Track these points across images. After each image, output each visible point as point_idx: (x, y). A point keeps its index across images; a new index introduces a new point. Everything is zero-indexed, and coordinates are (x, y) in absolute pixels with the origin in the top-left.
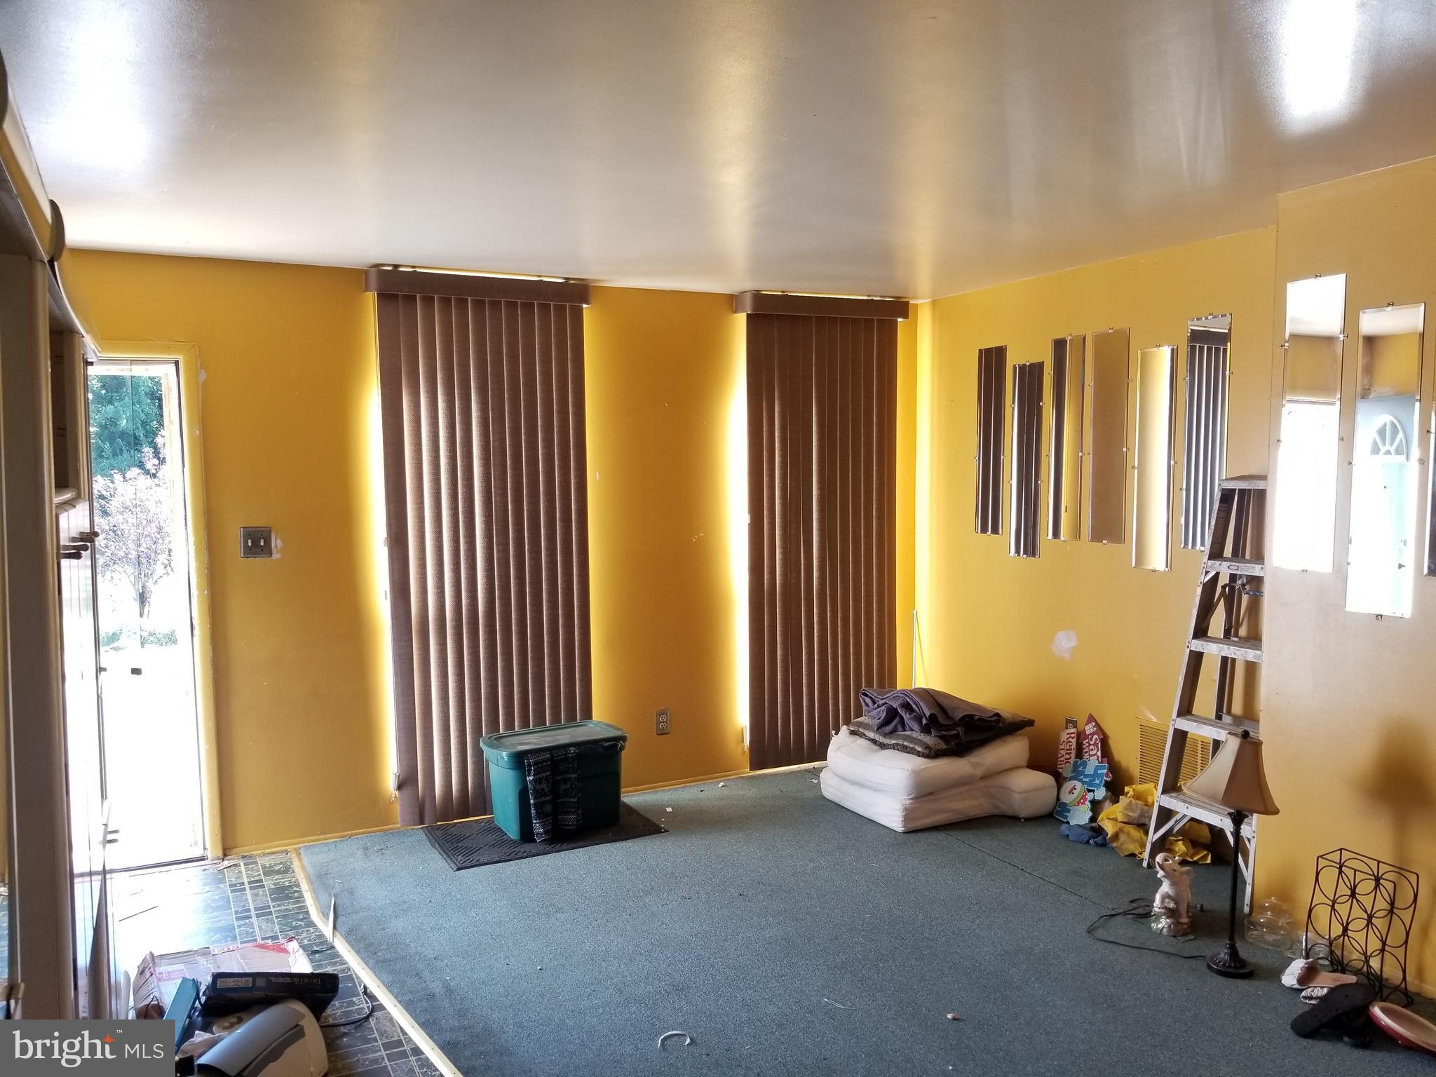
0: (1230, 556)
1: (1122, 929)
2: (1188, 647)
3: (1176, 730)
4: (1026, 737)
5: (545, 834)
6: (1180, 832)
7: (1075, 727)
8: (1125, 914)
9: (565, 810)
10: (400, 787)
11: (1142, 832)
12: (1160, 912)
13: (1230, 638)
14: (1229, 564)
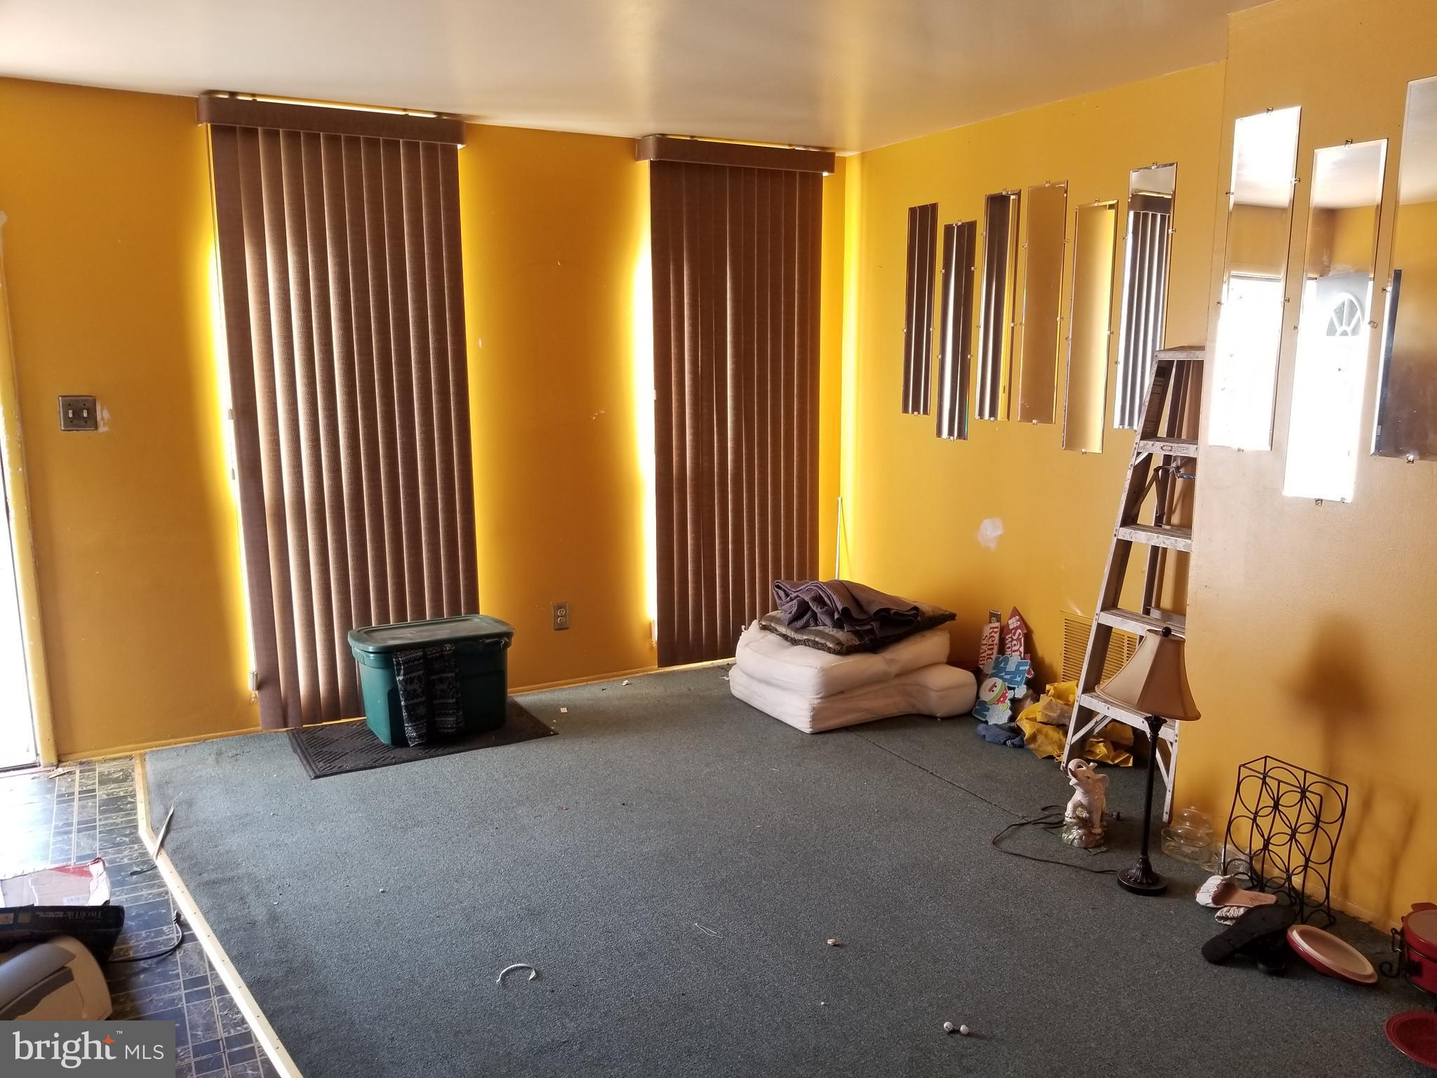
0: (1165, 436)
1: (1030, 840)
2: (1115, 535)
3: (1099, 625)
4: (947, 632)
5: (419, 738)
6: (1100, 734)
7: (999, 620)
8: (1035, 823)
9: (443, 711)
10: (259, 686)
11: (1061, 733)
12: (1071, 822)
13: (1161, 526)
14: (1162, 444)
